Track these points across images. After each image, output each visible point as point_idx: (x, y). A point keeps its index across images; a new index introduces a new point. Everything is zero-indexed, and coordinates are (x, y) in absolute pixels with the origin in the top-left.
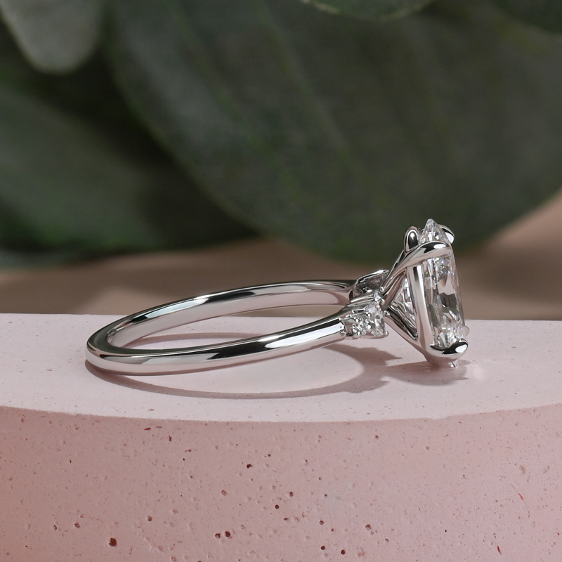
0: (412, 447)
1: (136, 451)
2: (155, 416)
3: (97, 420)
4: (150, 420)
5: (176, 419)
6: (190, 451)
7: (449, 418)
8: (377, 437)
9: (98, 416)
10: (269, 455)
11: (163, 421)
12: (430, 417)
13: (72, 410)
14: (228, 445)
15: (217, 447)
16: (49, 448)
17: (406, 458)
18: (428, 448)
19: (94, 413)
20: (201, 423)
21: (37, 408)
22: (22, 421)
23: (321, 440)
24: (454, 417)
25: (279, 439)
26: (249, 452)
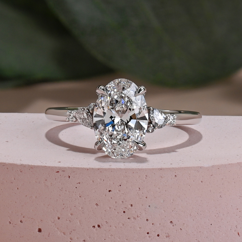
0: (194, 181)
1: (51, 183)
2: (61, 165)
3: (32, 167)
4: (59, 167)
5: (72, 167)
6: (79, 183)
7: (213, 166)
8: (176, 176)
9: (32, 166)
10: (120, 185)
11: (65, 168)
12: (203, 166)
13: (18, 162)
14: (99, 180)
15: (93, 181)
16: (6, 181)
17: (190, 187)
18: (202, 182)
19: (30, 164)
20: (85, 169)
23: (147, 177)
24: (215, 166)
25: (125, 177)
26: (110, 184)
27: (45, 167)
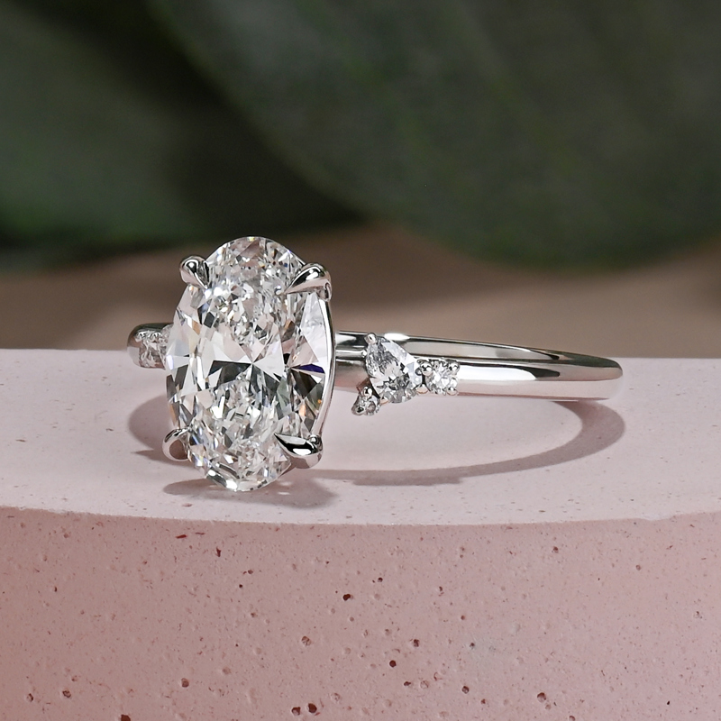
0: (613, 566)
1: (162, 573)
2: (194, 515)
3: (100, 522)
4: (186, 522)
5: (228, 520)
6: (250, 572)
7: (674, 519)
8: (556, 549)
9: (100, 516)
10: (380, 579)
11: (206, 524)
12: (642, 517)
13: (58, 506)
14: (312, 562)
15: (294, 566)
16: (20, 567)
17: (603, 584)
18: (639, 567)
19: (94, 511)
20: (269, 527)
23: (464, 554)
24: (681, 516)
25: (395, 553)
26: (347, 574)
27: (143, 521)
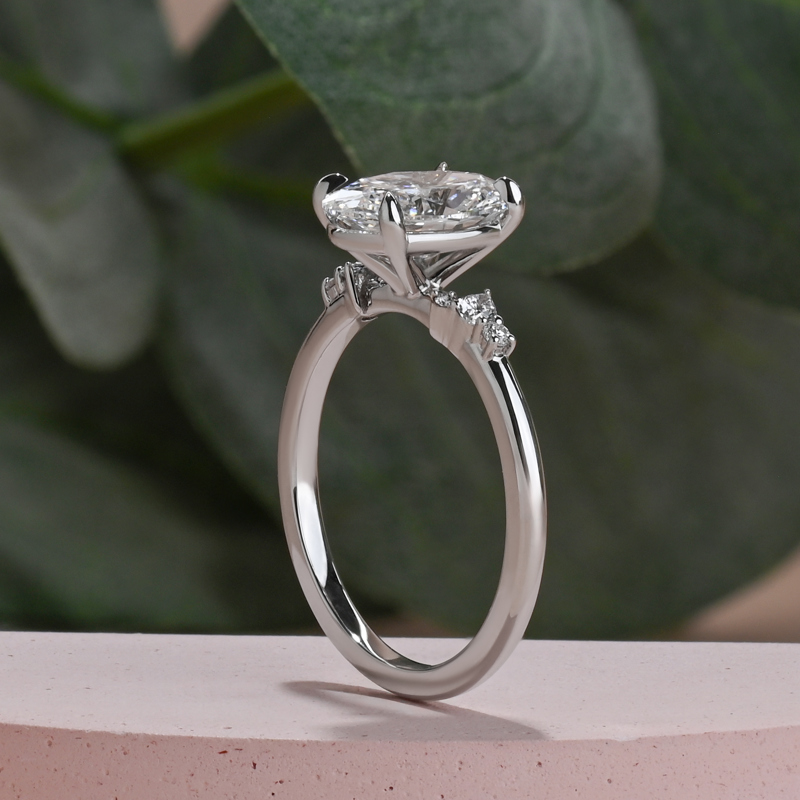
0: (588, 779)
1: (206, 783)
2: (233, 734)
3: (153, 741)
4: (227, 740)
5: (263, 738)
6: (281, 782)
7: (639, 740)
8: (540, 764)
9: (154, 736)
10: (391, 788)
11: (244, 741)
12: (612, 738)
13: (118, 728)
14: (334, 774)
15: (318, 777)
16: (86, 781)
17: (580, 794)
18: (610, 781)
19: (150, 732)
20: (297, 743)
21: (70, 727)
22: (50, 744)
23: (462, 767)
24: (646, 739)
25: (404, 766)
26: (363, 784)
27: (190, 741)
